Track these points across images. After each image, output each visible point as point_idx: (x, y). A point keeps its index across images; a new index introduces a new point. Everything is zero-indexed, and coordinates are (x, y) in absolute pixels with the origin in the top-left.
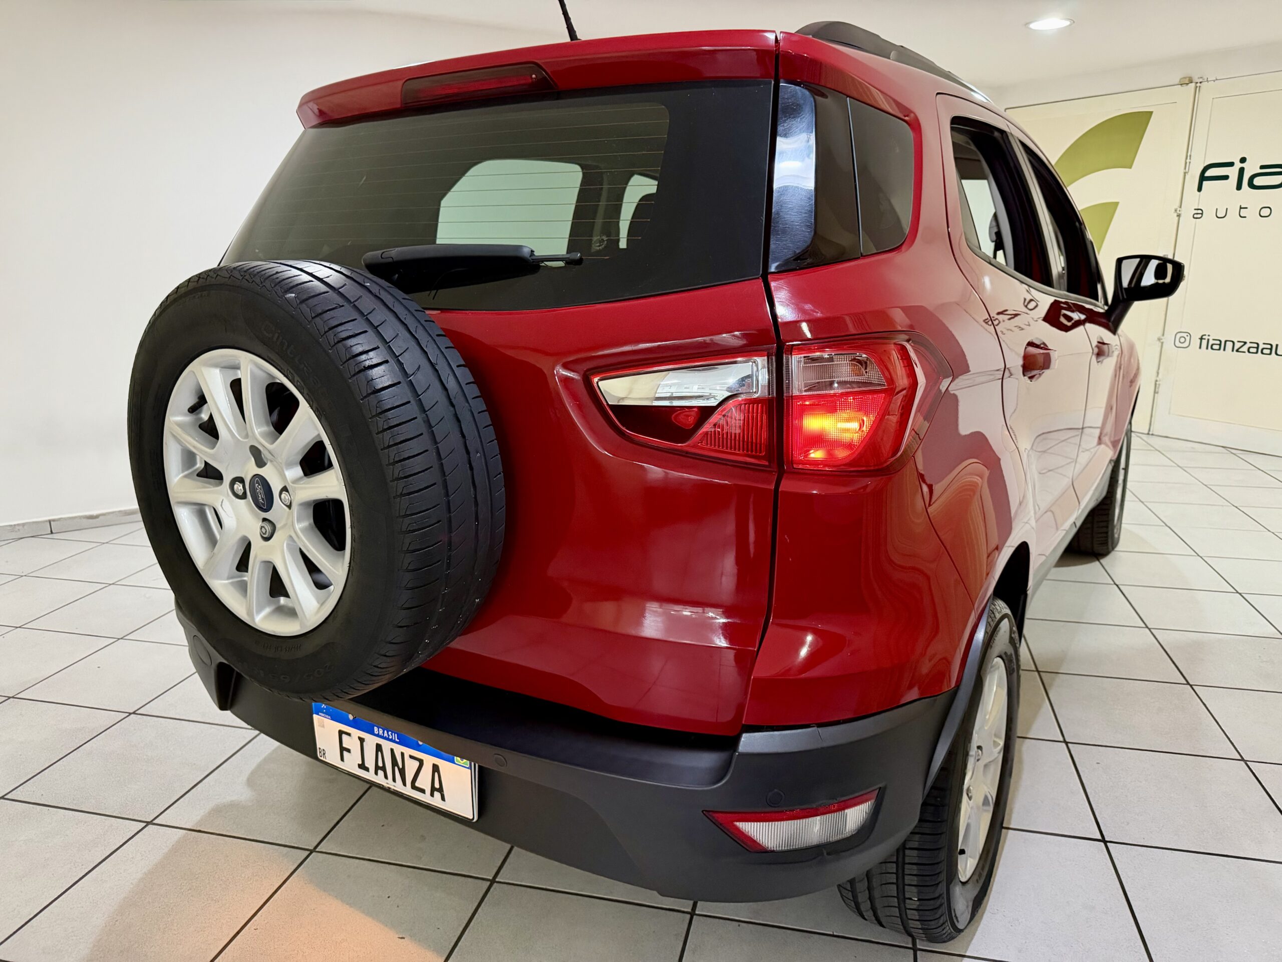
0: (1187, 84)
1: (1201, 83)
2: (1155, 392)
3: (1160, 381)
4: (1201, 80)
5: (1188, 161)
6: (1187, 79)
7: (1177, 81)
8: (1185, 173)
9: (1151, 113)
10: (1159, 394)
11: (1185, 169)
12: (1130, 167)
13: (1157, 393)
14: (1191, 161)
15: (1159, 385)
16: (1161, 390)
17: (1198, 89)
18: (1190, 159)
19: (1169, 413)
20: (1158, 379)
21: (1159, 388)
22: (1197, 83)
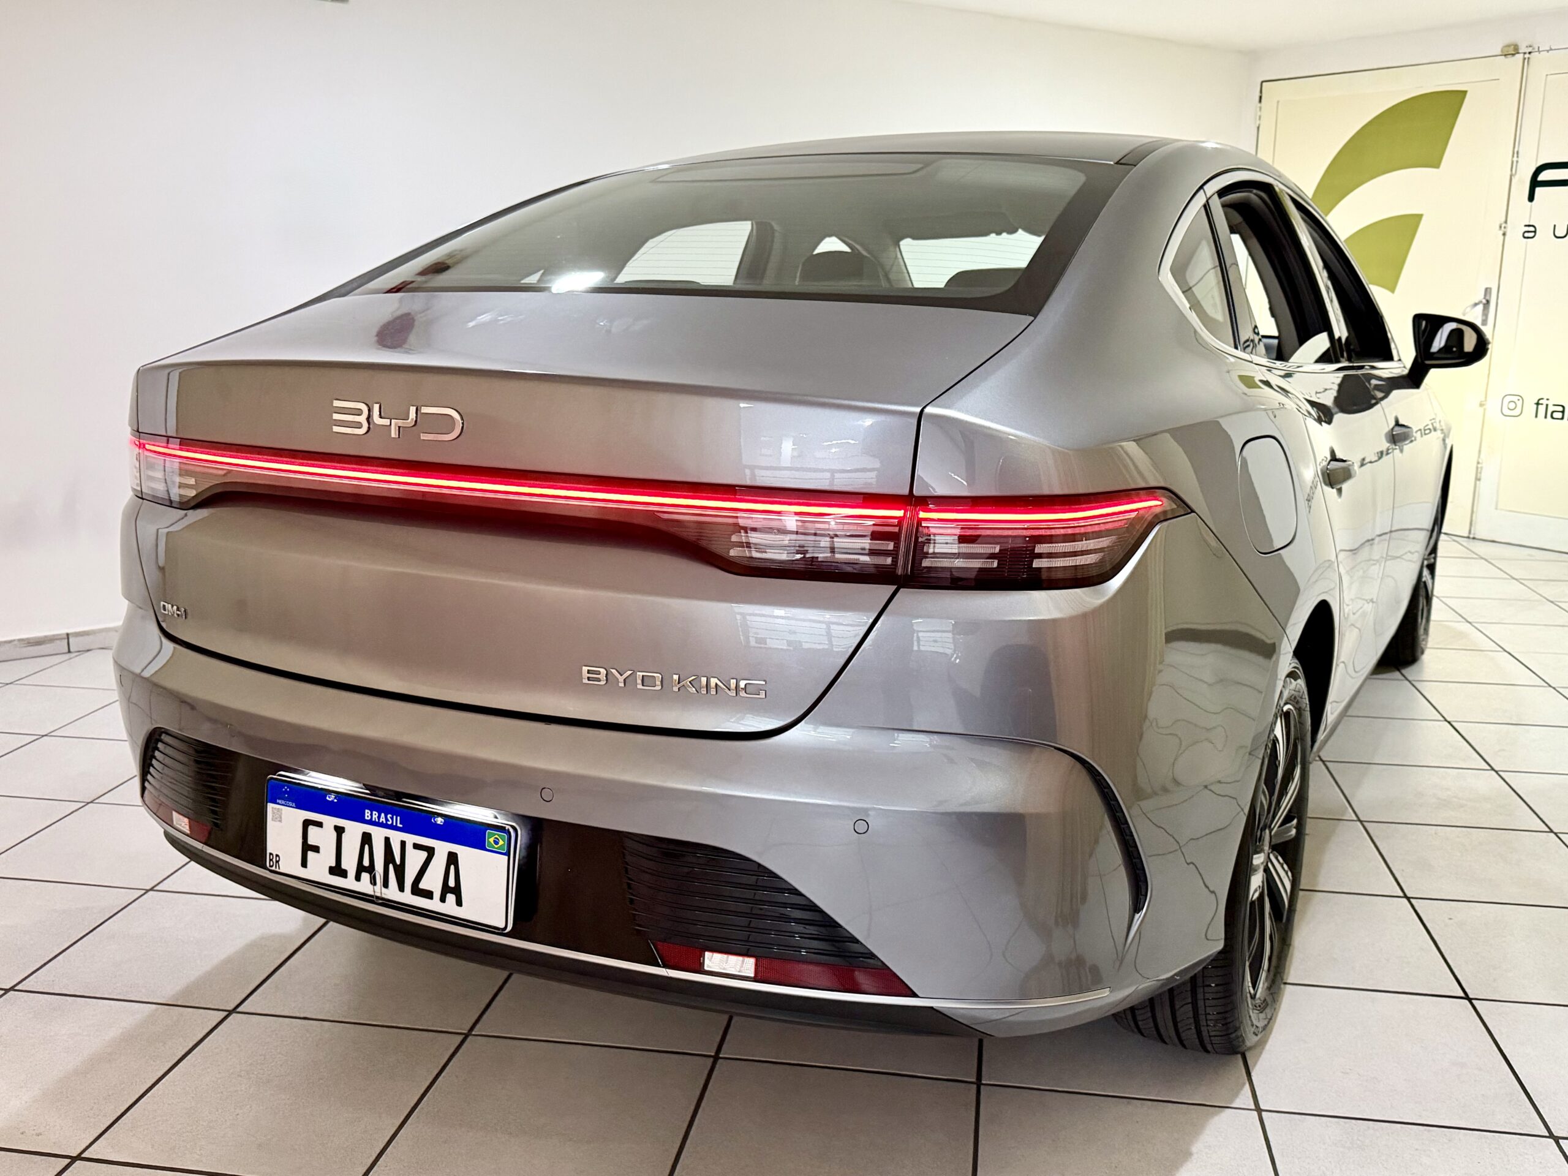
0: (1513, 55)
1: (1530, 53)
2: (1478, 479)
3: (1482, 463)
4: (1530, 50)
5: (1515, 159)
6: (1512, 47)
7: (1500, 53)
8: (1511, 176)
9: (1465, 92)
10: (1482, 480)
11: (1512, 170)
12: (1437, 166)
13: (1479, 480)
14: (1520, 159)
15: (1482, 468)
16: (1483, 476)
17: (1526, 61)
18: (1518, 157)
19: (1496, 509)
20: (1480, 461)
21: (1480, 473)
22: (1525, 53)
